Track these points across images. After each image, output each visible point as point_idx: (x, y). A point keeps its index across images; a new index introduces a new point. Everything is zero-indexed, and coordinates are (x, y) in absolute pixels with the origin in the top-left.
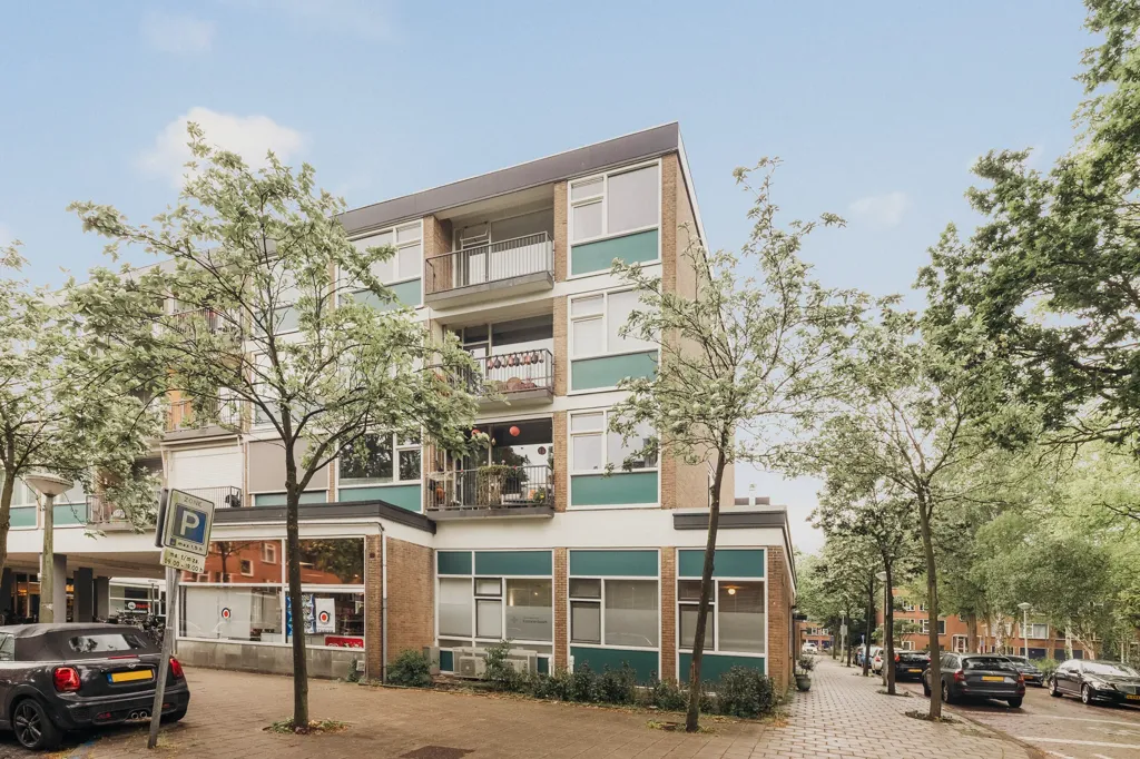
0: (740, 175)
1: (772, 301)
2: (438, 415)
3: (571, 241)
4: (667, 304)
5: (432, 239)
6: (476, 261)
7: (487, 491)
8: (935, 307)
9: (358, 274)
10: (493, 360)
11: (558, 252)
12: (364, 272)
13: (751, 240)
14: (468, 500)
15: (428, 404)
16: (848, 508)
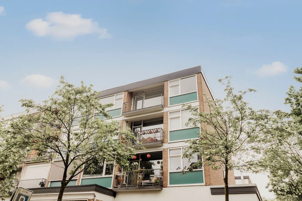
0: (220, 80)
1: (237, 114)
2: (121, 156)
3: (169, 96)
4: (201, 115)
5: (126, 97)
6: (140, 103)
7: (137, 179)
8: (294, 109)
9: (101, 112)
10: (143, 132)
11: (165, 100)
12: (103, 111)
13: (226, 97)
14: (129, 183)
15: (117, 152)
16: (282, 182)
